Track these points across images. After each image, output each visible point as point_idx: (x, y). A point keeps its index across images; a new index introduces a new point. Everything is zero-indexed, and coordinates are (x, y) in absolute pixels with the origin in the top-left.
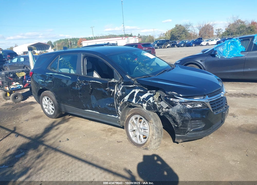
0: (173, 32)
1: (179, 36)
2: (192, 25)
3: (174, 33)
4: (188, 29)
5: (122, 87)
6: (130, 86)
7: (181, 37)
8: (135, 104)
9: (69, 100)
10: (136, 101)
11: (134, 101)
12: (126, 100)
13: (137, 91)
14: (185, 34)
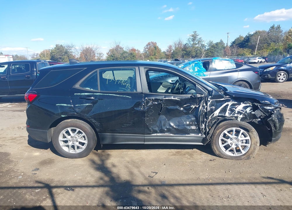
0: (53, 53)
1: (60, 58)
2: (75, 46)
3: (55, 55)
4: (70, 51)
5: (211, 101)
6: (221, 99)
7: (64, 59)
8: (229, 117)
9: (125, 126)
10: (230, 114)
11: (227, 114)
12: (216, 114)
13: (230, 103)
14: (68, 56)
